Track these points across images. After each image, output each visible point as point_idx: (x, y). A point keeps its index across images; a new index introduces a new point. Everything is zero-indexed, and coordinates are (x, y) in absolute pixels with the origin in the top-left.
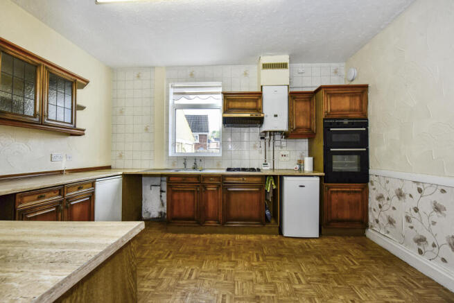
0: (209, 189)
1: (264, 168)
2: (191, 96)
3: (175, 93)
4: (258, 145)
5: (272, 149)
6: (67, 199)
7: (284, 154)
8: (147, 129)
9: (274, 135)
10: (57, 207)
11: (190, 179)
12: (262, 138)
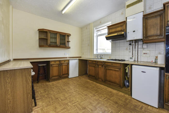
0: (99, 67)
1: (130, 60)
2: (102, 31)
3: (97, 31)
4: (129, 48)
5: (137, 50)
6: (61, 64)
7: (145, 52)
8: (89, 45)
9: (138, 42)
10: (59, 65)
11: (94, 62)
12: (130, 44)
